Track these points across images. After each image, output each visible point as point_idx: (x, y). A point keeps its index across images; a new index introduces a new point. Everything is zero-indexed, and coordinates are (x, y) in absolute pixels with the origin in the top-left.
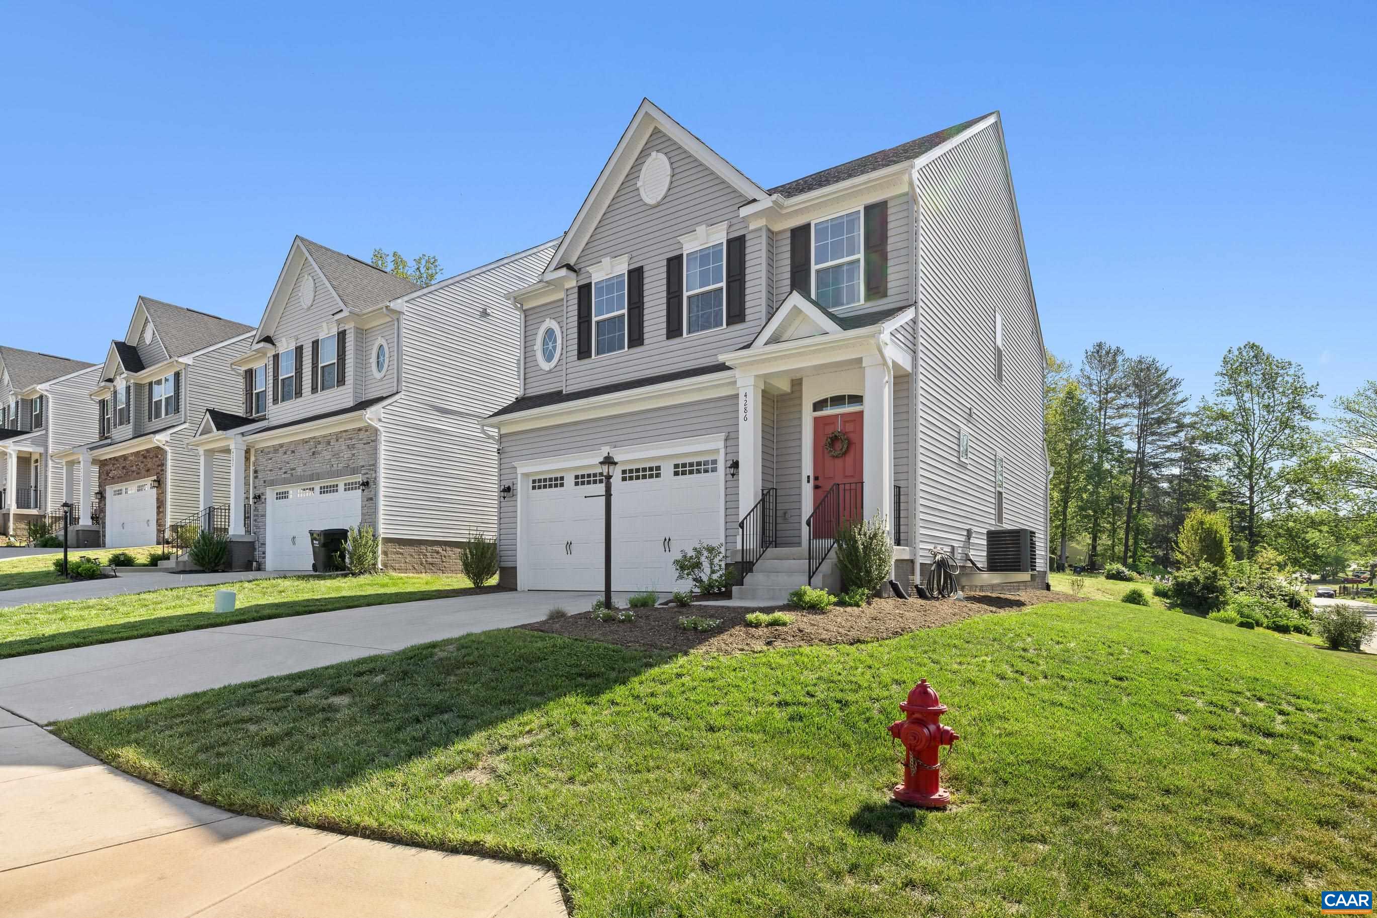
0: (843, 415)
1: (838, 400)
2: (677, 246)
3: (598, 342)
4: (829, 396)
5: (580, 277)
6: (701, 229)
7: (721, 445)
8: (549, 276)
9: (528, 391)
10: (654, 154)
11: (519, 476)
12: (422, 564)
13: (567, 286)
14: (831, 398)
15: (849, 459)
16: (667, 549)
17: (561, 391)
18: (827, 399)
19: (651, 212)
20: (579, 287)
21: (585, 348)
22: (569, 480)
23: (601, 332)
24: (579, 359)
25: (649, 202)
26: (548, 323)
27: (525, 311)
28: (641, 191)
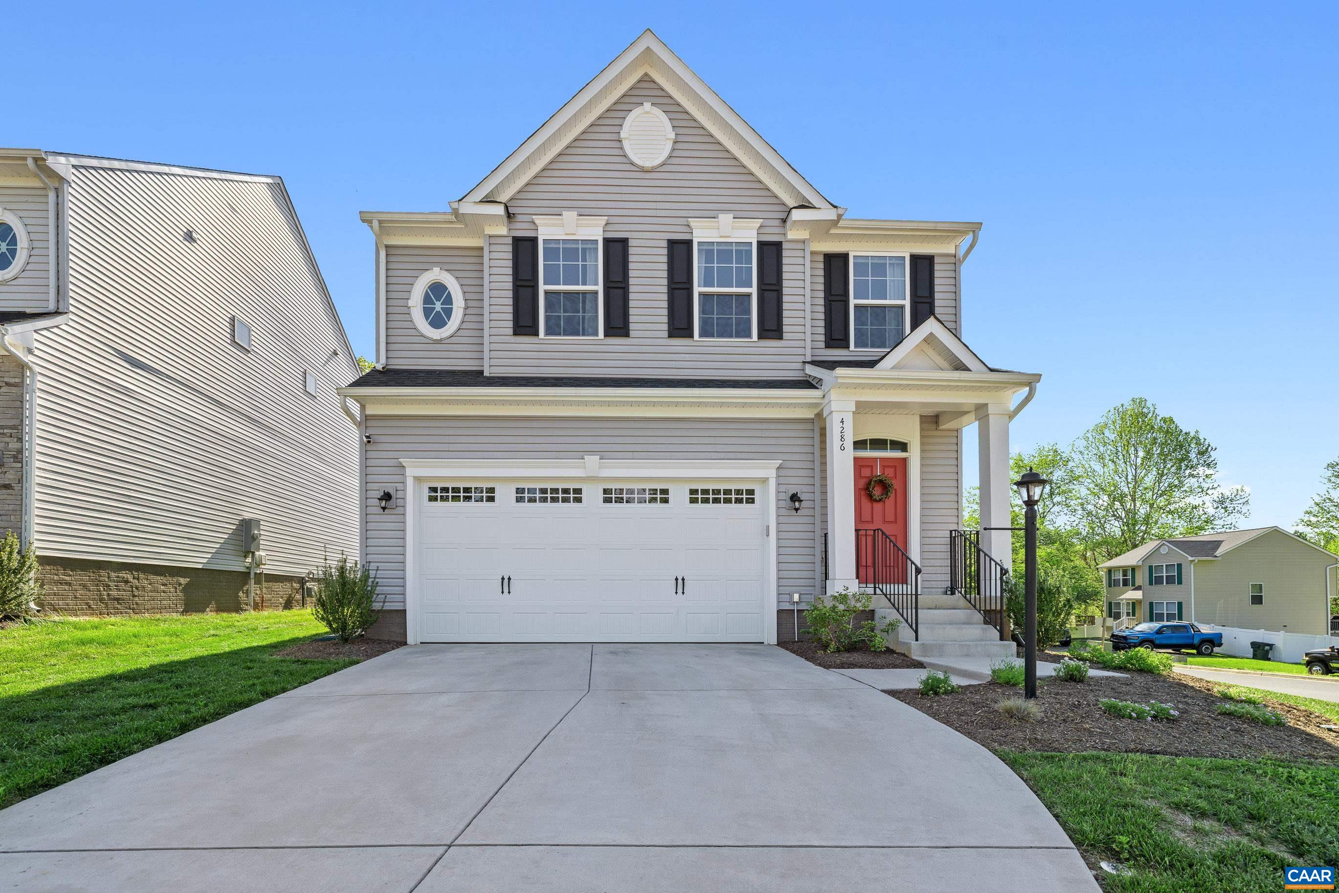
0: (882, 459)
1: (878, 444)
2: (685, 229)
3: (547, 319)
4: (868, 438)
5: (514, 226)
6: (725, 219)
7: (772, 474)
8: (467, 208)
9: (392, 361)
10: (647, 106)
11: (410, 482)
12: (101, 600)
13: (490, 230)
14: (870, 440)
15: (890, 502)
16: (680, 590)
17: (482, 372)
18: (866, 440)
19: (638, 175)
20: (514, 238)
21: (526, 321)
22: (505, 494)
23: (549, 307)
24: (516, 333)
25: (639, 162)
26: (436, 274)
27: (387, 247)
28: (626, 144)
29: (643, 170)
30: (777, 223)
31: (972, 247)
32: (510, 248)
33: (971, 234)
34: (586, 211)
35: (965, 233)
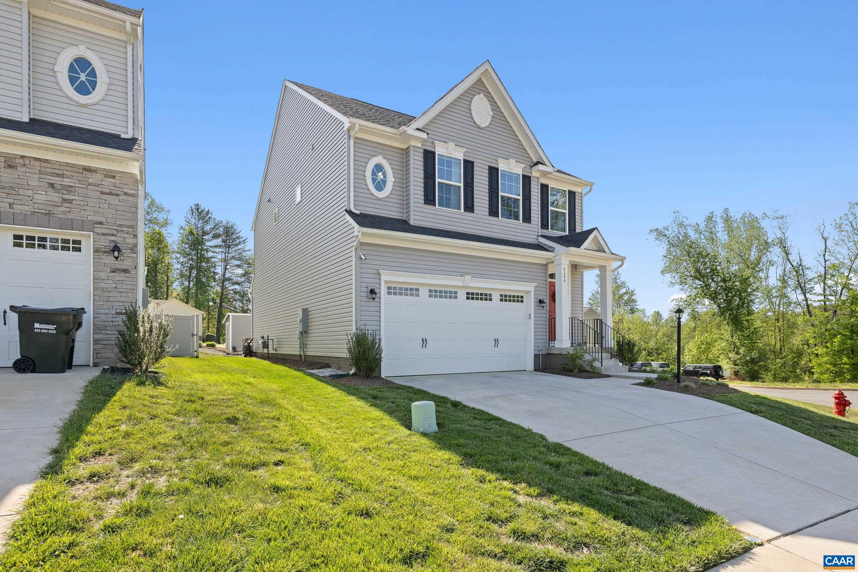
2: (495, 161)
3: (439, 197)
5: (425, 143)
7: (532, 289)
9: (357, 208)
10: (482, 95)
11: (383, 283)
13: (413, 143)
19: (476, 129)
20: (424, 150)
21: (430, 197)
22: (424, 292)
23: (440, 191)
24: (425, 203)
25: (478, 123)
26: (379, 159)
27: (356, 138)
28: (473, 112)
29: (479, 127)
30: (529, 167)
31: (589, 192)
32: (422, 155)
33: (589, 187)
34: (460, 144)
35: (588, 185)
